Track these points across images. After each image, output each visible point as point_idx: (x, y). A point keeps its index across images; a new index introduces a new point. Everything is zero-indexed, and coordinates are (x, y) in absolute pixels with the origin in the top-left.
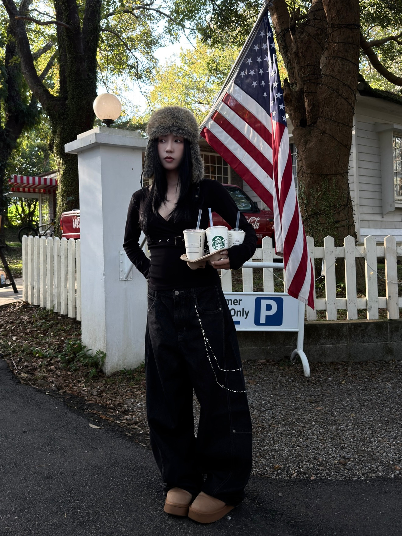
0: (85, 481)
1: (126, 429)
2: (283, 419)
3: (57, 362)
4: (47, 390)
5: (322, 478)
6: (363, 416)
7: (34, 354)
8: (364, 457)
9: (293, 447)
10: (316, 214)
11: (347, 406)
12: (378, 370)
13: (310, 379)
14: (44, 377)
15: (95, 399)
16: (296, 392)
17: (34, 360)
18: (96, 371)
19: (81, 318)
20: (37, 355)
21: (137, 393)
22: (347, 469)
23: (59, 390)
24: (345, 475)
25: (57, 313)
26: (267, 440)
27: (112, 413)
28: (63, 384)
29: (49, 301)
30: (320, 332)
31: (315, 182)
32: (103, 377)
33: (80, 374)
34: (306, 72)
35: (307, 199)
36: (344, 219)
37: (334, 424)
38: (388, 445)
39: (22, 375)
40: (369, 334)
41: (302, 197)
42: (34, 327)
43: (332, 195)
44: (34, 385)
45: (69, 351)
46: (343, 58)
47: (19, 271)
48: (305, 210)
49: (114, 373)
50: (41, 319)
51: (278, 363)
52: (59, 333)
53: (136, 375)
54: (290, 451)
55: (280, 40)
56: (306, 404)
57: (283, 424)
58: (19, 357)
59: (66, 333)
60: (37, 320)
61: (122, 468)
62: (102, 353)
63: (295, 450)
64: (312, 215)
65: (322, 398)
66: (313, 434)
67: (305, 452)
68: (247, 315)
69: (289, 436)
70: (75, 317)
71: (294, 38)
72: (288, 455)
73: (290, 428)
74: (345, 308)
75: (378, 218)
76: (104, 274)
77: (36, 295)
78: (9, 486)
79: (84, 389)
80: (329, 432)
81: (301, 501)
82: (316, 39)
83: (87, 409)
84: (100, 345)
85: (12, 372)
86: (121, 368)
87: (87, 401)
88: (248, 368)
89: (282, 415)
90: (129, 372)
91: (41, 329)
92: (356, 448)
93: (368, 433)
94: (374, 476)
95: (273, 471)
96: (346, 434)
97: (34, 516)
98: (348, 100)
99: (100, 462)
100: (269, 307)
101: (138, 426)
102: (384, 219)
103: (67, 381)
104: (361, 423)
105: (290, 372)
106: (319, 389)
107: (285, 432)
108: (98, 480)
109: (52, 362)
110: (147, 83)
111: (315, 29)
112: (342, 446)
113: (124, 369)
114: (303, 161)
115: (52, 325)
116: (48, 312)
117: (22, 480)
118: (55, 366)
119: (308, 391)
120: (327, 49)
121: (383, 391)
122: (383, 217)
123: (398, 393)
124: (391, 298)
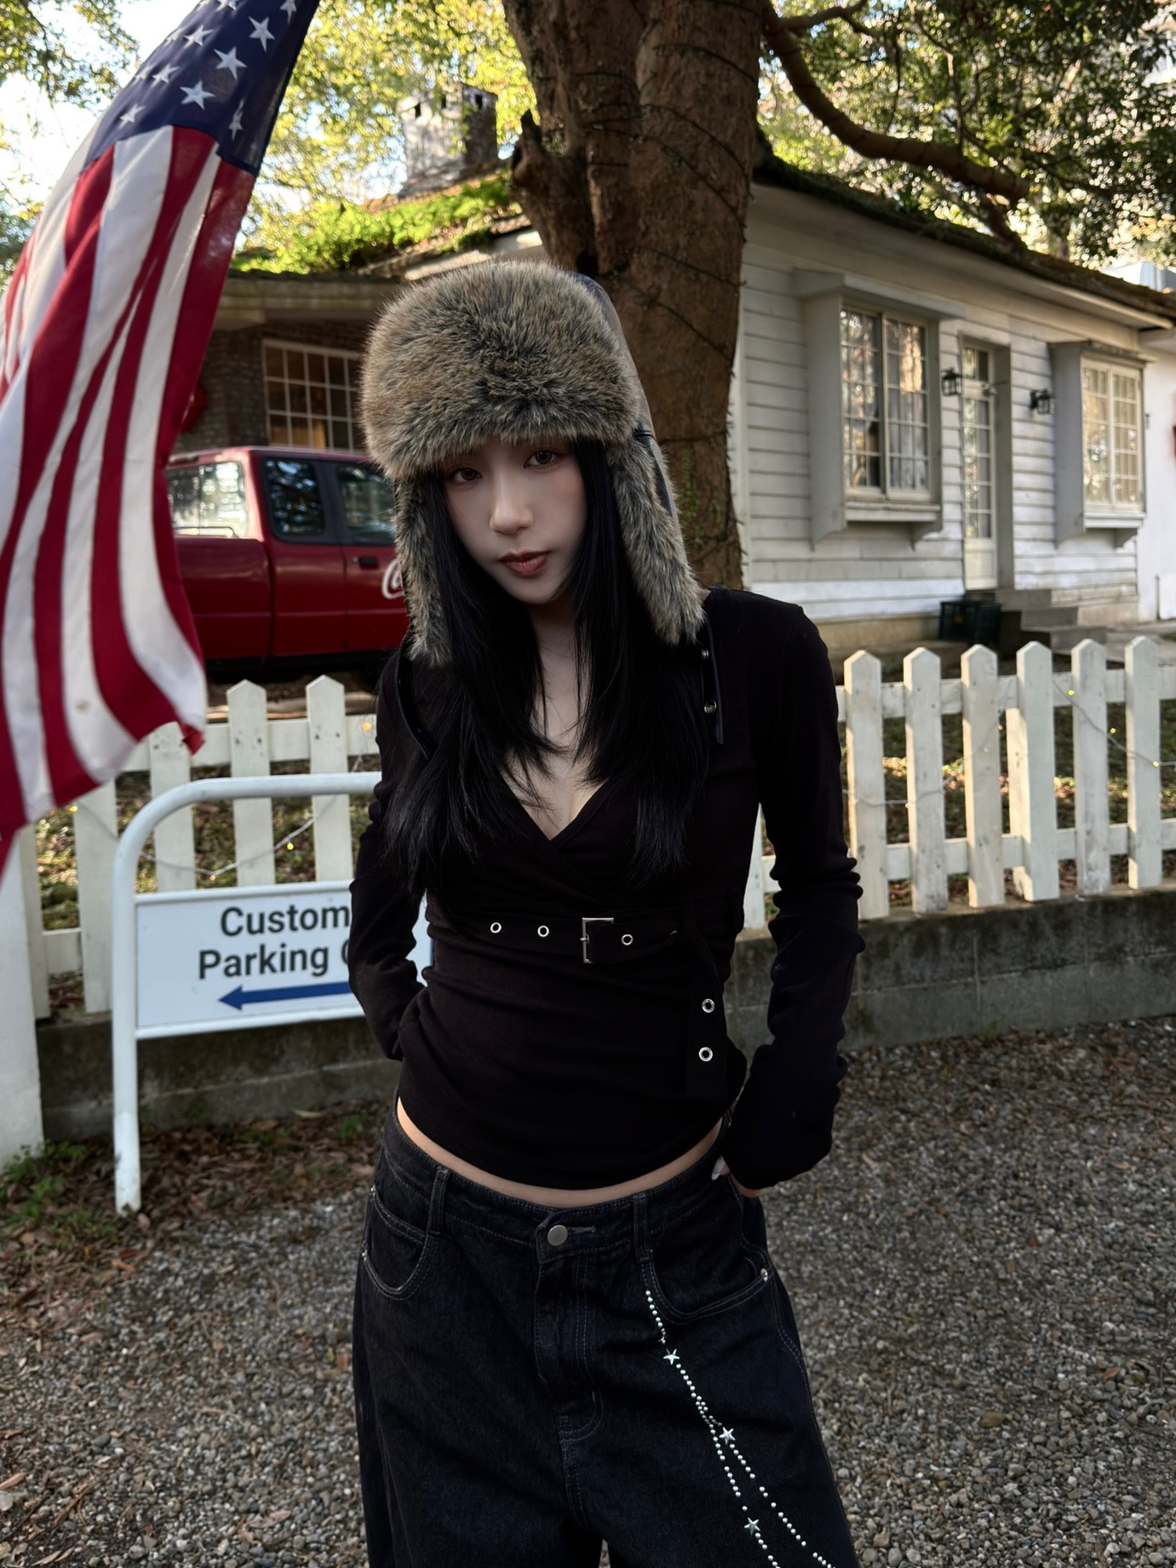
34: (592, 94)
46: (709, 54)
75: (800, 551)
98: (726, 196)
102: (816, 555)
120: (655, 22)
121: (857, 1197)
122: (812, 549)
123: (905, 1203)
124: (866, 853)
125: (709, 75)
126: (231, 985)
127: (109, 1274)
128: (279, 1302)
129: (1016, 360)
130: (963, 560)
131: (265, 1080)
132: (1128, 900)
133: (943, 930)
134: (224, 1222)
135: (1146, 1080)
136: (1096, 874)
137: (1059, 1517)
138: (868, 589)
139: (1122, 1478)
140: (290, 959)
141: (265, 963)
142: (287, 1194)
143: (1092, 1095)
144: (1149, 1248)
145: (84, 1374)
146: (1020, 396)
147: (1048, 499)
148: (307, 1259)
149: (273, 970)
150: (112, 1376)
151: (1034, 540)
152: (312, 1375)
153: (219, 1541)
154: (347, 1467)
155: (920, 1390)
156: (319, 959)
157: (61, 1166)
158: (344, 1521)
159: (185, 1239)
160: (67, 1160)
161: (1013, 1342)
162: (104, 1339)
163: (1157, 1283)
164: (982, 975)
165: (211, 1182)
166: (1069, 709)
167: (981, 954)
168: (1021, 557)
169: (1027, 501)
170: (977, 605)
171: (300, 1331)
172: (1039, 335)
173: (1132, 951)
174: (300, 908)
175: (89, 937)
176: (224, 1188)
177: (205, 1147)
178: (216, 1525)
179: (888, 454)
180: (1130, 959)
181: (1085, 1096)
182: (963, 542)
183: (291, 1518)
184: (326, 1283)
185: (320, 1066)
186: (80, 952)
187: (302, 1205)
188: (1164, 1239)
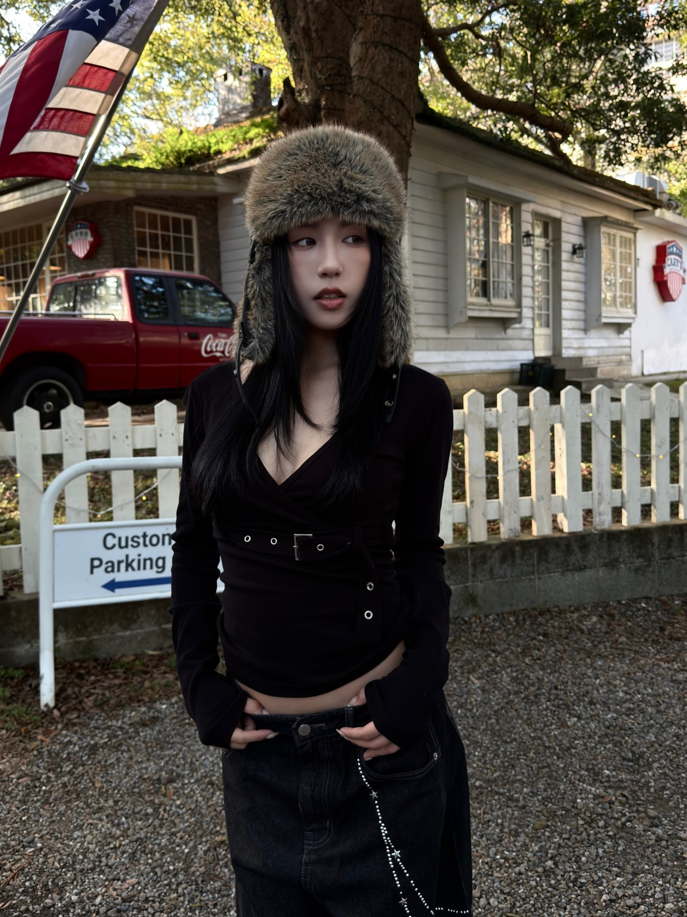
34: (325, 70)
46: (391, 47)
75: (441, 333)
82: (343, 8)
98: (400, 129)
102: (451, 336)
120: (361, 29)
121: (466, 699)
122: (448, 332)
123: (493, 703)
124: (475, 504)
125: (391, 60)
126: (109, 578)
127: (35, 744)
128: (134, 759)
129: (564, 226)
130: (533, 340)
131: (128, 633)
132: (621, 532)
133: (517, 548)
134: (103, 714)
135: (630, 634)
136: (604, 518)
137: (576, 879)
138: (479, 355)
139: (612, 858)
140: (143, 563)
141: (129, 565)
142: (140, 698)
143: (600, 643)
144: (630, 729)
145: (20, 801)
146: (566, 247)
147: (581, 306)
148: (151, 735)
149: (133, 569)
150: (36, 802)
151: (573, 329)
152: (152, 802)
153: (96, 897)
154: (172, 854)
155: (500, 809)
156: (160, 563)
157: (9, 681)
158: (169, 884)
159: (80, 724)
160: (12, 678)
161: (553, 782)
162: (32, 781)
163: (634, 749)
164: (539, 574)
165: (96, 691)
166: (590, 424)
167: (538, 562)
168: (566, 339)
169: (570, 307)
170: (540, 366)
171: (146, 776)
172: (577, 213)
173: (624, 561)
174: (149, 534)
175: (26, 550)
176: (104, 695)
177: (93, 671)
178: (95, 887)
179: (492, 279)
180: (622, 566)
181: (596, 643)
182: (533, 329)
183: (138, 883)
184: (162, 748)
185: (160, 625)
186: (21, 558)
187: (148, 704)
188: (639, 724)
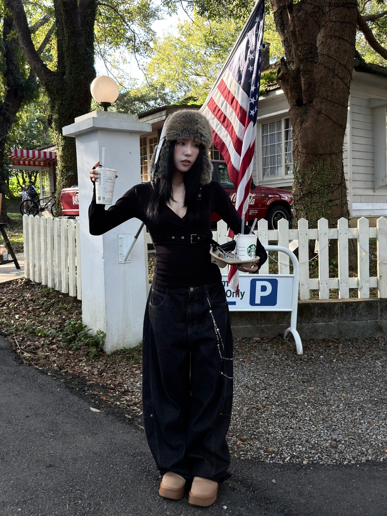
0: (87, 469)
1: (126, 411)
2: (277, 399)
3: (58, 341)
4: (49, 370)
5: (315, 462)
6: (353, 396)
7: (36, 333)
8: (354, 439)
9: (286, 429)
10: (310, 193)
11: (338, 386)
12: (368, 348)
13: (302, 357)
14: (47, 357)
15: (95, 379)
16: (289, 371)
17: (37, 339)
18: (97, 351)
19: (81, 297)
20: (39, 334)
21: (137, 372)
22: (338, 453)
23: (61, 370)
24: (336, 459)
25: (58, 291)
26: (262, 422)
27: (113, 393)
28: (65, 363)
29: (51, 279)
30: (313, 311)
31: (310, 161)
32: (104, 356)
33: (81, 353)
34: (303, 50)
35: (302, 178)
36: (338, 198)
37: (326, 405)
38: (377, 427)
39: (25, 354)
40: (360, 312)
41: (297, 177)
42: (36, 305)
43: (326, 175)
44: (36, 365)
45: (70, 331)
46: (339, 38)
47: (21, 245)
48: (300, 189)
49: (114, 352)
50: (42, 297)
51: (271, 340)
52: (60, 311)
53: (135, 354)
54: (283, 433)
55: (277, 18)
56: (299, 384)
57: (276, 405)
58: (21, 336)
59: (67, 312)
60: (39, 298)
61: (122, 455)
62: (102, 333)
63: (289, 433)
64: (306, 194)
65: (314, 378)
66: (305, 415)
67: (298, 435)
68: (242, 296)
69: (283, 418)
70: (75, 296)
71: (291, 17)
72: (282, 438)
73: (283, 409)
74: (337, 288)
75: (370, 192)
76: (103, 257)
77: (37, 273)
78: (13, 476)
79: (85, 368)
80: (321, 413)
81: (295, 487)
82: (313, 17)
83: (88, 390)
84: (100, 325)
85: (15, 351)
86: (120, 347)
87: (87, 381)
88: (243, 346)
89: (276, 395)
90: (129, 351)
91: (42, 307)
92: (347, 430)
93: (358, 414)
94: (364, 459)
95: (267, 455)
96: (337, 415)
97: (37, 508)
98: (343, 80)
99: (101, 449)
100: (264, 288)
101: (138, 407)
102: (376, 194)
103: (69, 361)
104: (352, 404)
105: (283, 350)
106: (311, 368)
107: (279, 413)
108: (98, 468)
109: (54, 341)
110: (144, 55)
111: (313, 7)
112: (334, 428)
113: (123, 348)
114: (299, 140)
115: (54, 303)
116: (49, 290)
117: (25, 469)
118: (57, 345)
119: (300, 370)
122: (374, 192)
124: (382, 278)
125: (339, 44)
